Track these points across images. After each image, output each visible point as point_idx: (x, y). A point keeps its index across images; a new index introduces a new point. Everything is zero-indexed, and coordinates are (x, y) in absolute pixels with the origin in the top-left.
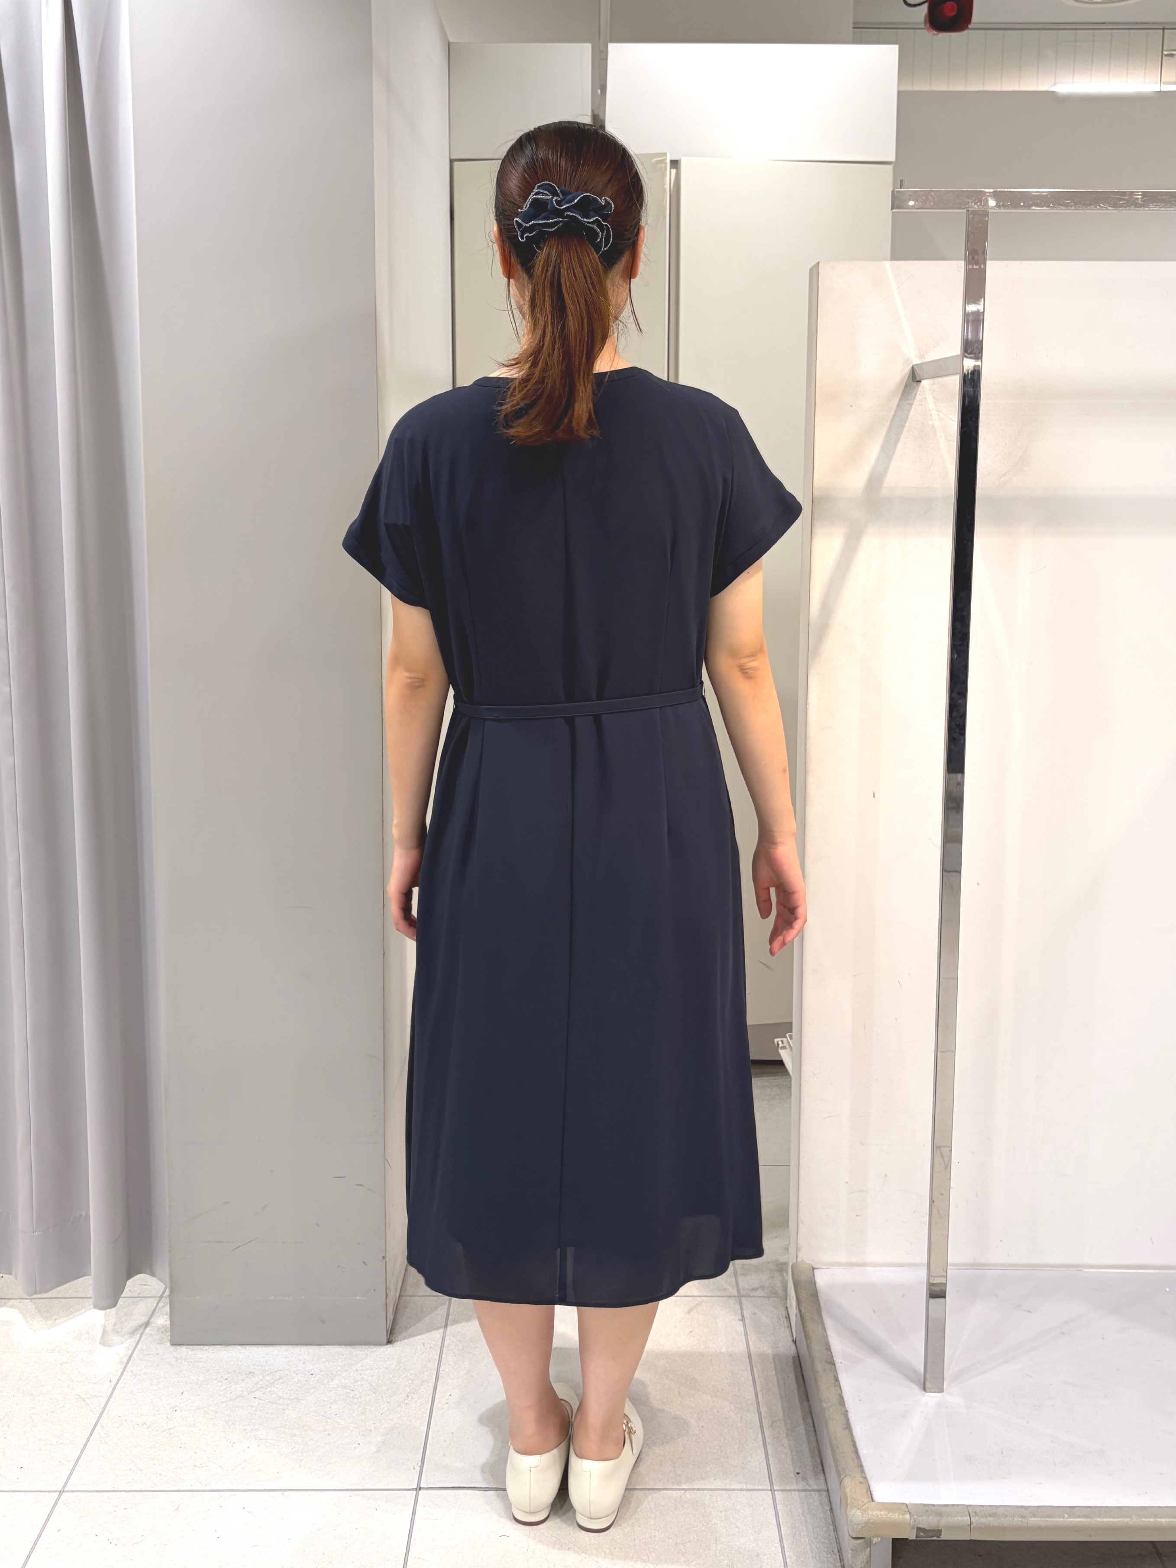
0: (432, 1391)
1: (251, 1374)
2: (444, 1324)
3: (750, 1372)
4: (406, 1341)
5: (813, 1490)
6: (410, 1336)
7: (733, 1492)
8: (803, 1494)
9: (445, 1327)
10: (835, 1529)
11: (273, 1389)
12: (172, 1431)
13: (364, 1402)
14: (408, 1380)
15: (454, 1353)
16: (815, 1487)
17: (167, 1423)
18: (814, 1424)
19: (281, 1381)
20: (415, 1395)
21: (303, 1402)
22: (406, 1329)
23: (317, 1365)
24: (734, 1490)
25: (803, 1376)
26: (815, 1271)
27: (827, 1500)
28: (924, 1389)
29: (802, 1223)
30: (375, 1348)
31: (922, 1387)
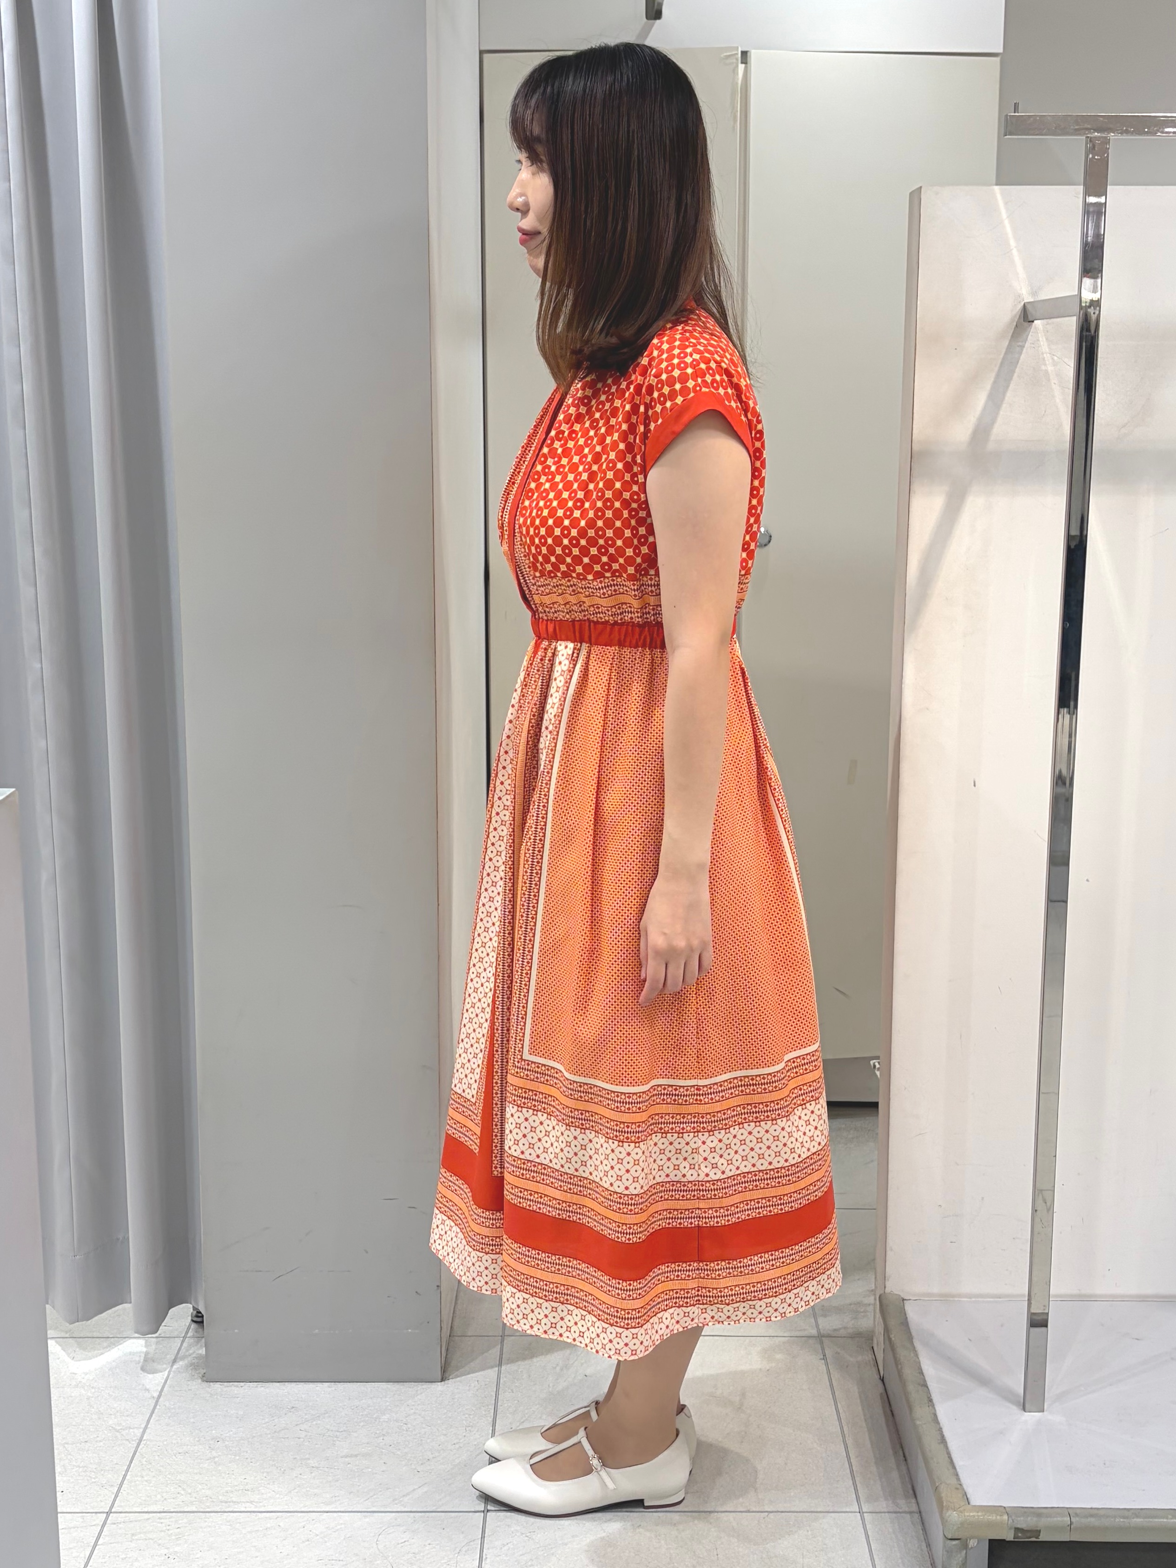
0: (492, 1425)
1: (294, 1409)
2: (498, 1363)
3: (834, 1407)
4: (459, 1379)
5: (905, 1512)
6: (465, 1374)
7: (818, 1514)
8: (894, 1515)
9: (499, 1366)
10: (928, 1545)
11: (319, 1422)
12: (217, 1459)
13: (419, 1435)
14: (464, 1415)
15: (512, 1390)
16: (907, 1509)
17: (211, 1452)
18: (904, 1454)
19: (326, 1415)
20: (474, 1428)
21: (355, 1434)
22: (457, 1368)
23: (363, 1401)
24: (820, 1512)
25: (892, 1411)
26: (905, 1302)
27: (919, 1521)
28: (1024, 1409)
29: (892, 1250)
30: (425, 1386)
31: (1021, 1407)
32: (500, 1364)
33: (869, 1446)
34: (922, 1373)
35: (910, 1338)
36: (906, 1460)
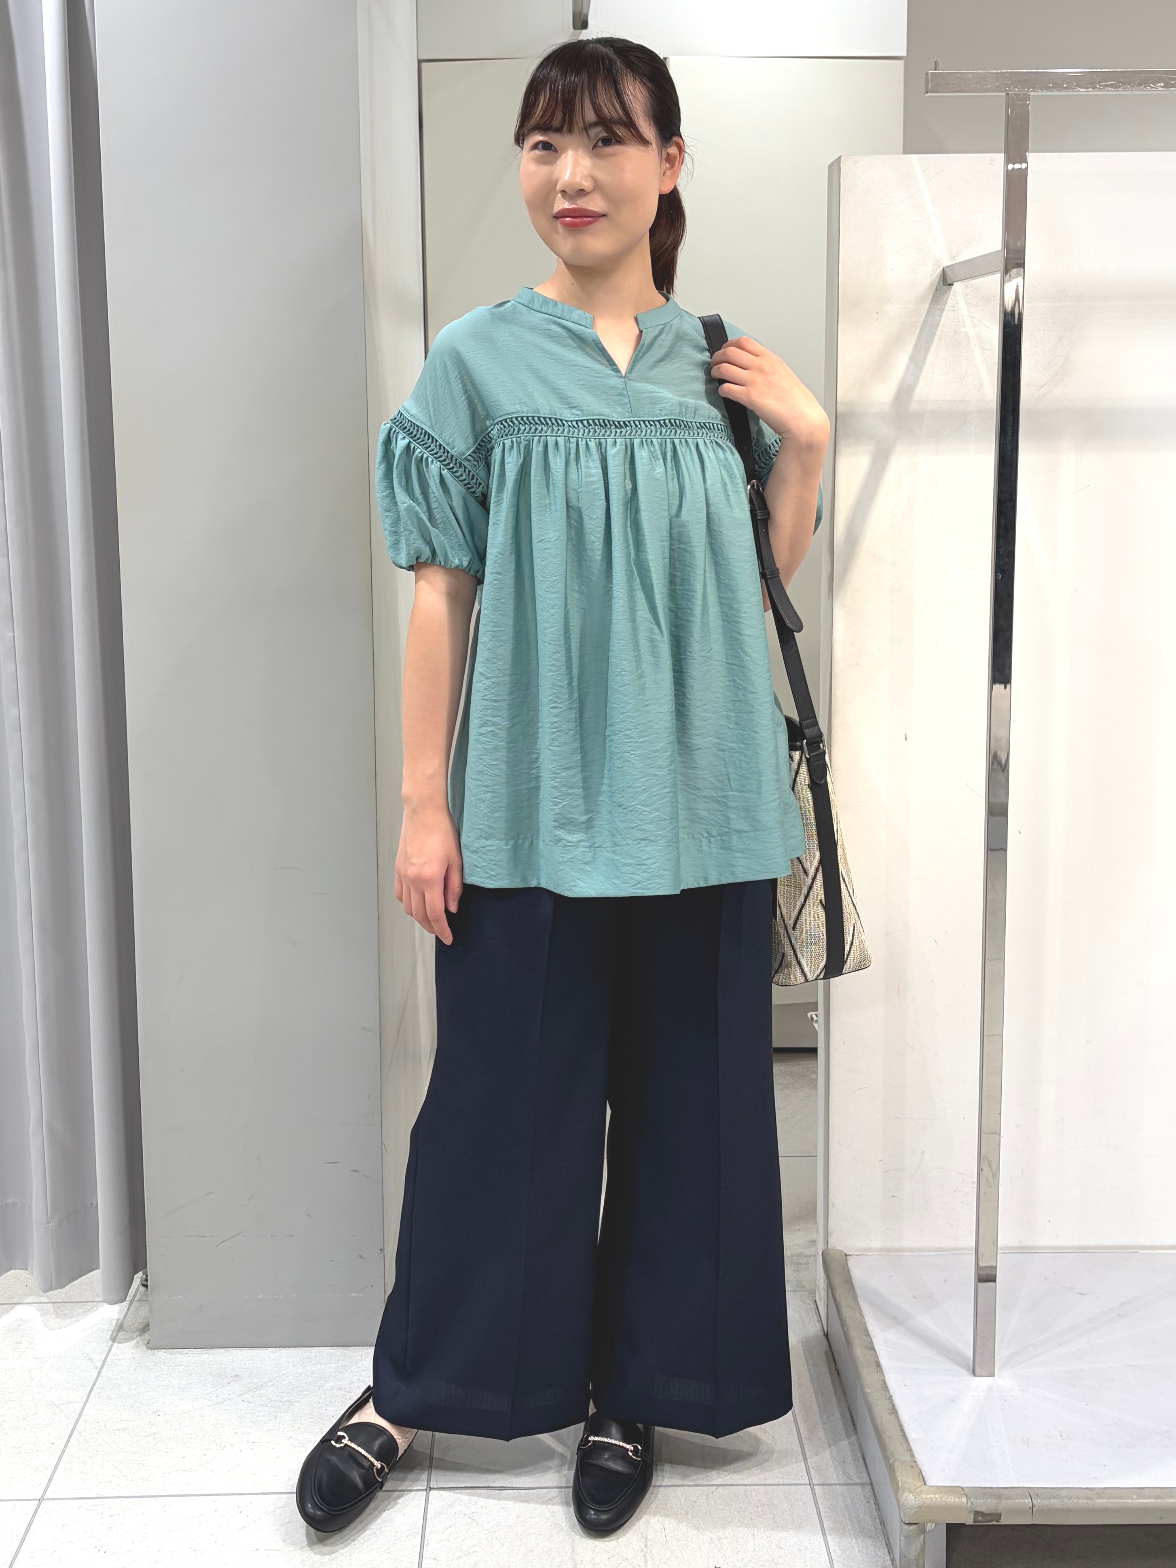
1: (237, 1377)
5: (856, 1484)
7: (768, 1487)
8: (845, 1487)
10: (882, 1523)
11: (262, 1391)
12: (156, 1436)
16: (858, 1481)
17: (150, 1428)
18: (852, 1417)
19: (270, 1384)
21: (298, 1405)
23: (308, 1367)
24: (770, 1485)
25: (837, 1370)
26: (848, 1257)
27: (869, 1493)
28: (974, 1374)
29: (833, 1205)
31: (971, 1371)
33: (816, 1409)
34: (867, 1334)
35: (855, 1297)
36: (854, 1425)
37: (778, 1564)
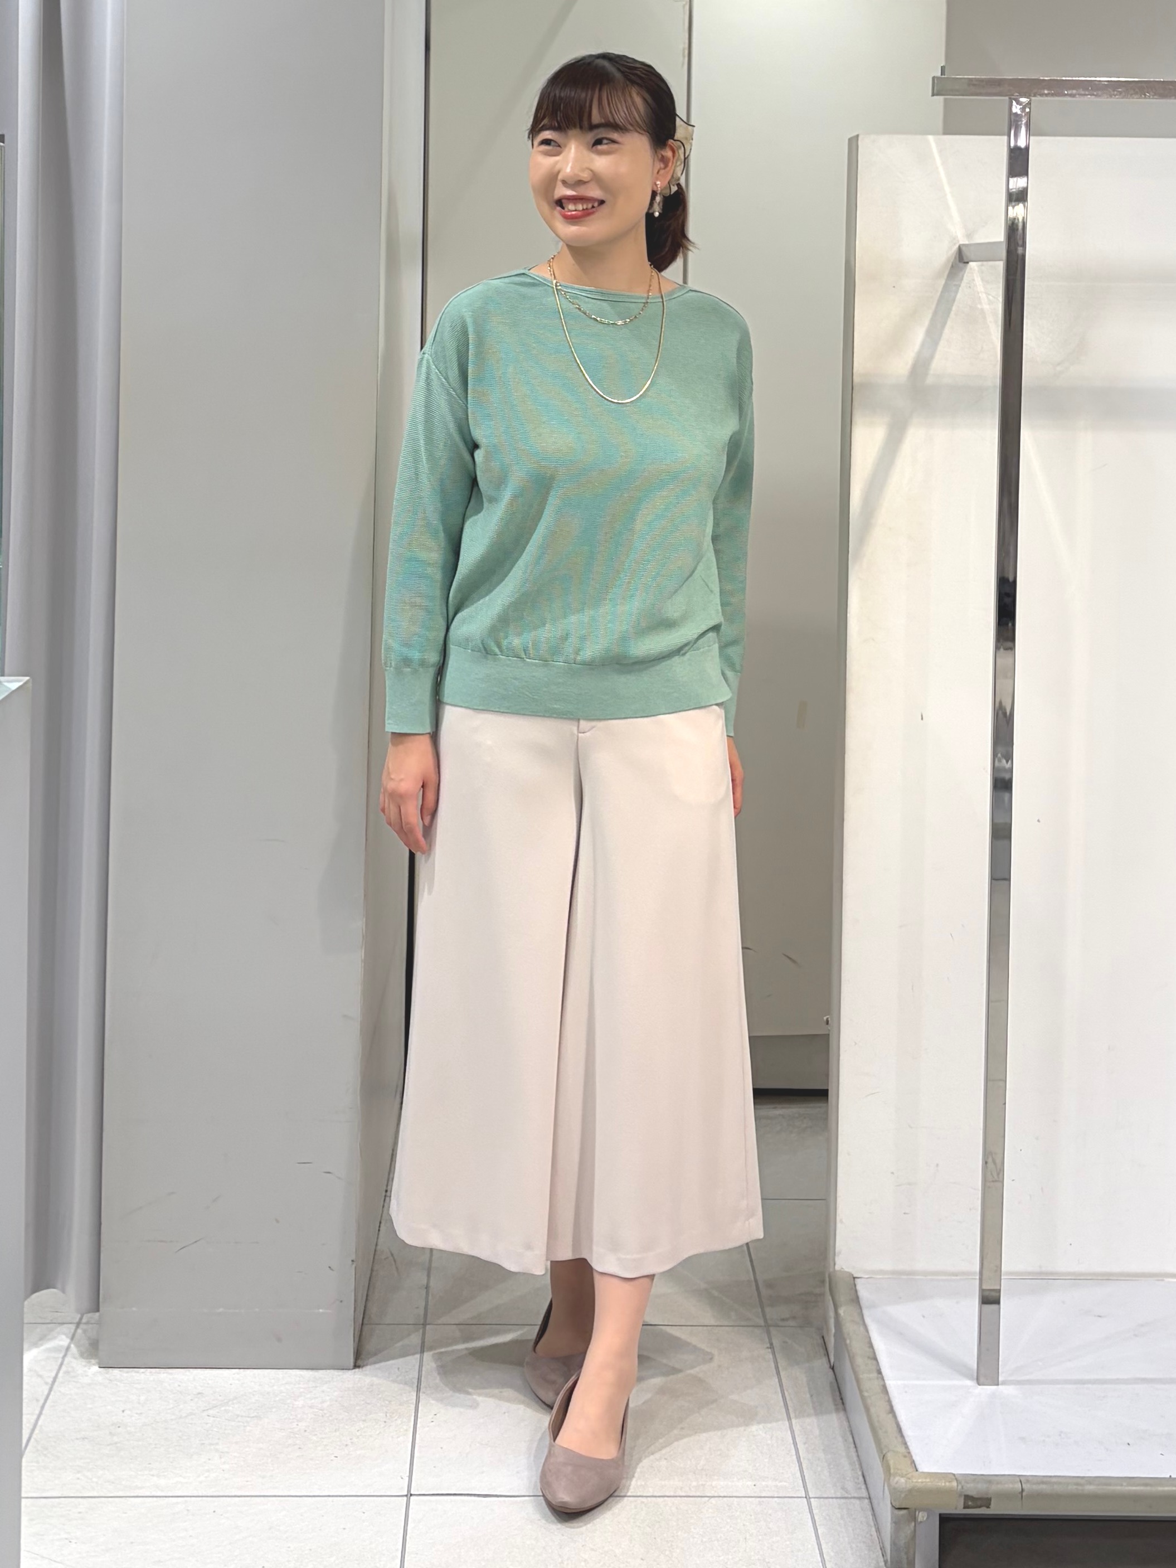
0: (414, 1411)
1: (200, 1395)
2: (419, 1351)
4: (377, 1366)
5: (854, 1498)
6: (380, 1361)
7: (762, 1499)
8: (843, 1500)
9: (421, 1353)
11: (227, 1408)
12: (119, 1445)
14: (382, 1401)
15: (434, 1376)
16: (856, 1495)
17: (111, 1438)
19: (235, 1401)
20: (394, 1415)
21: (267, 1420)
22: (372, 1355)
23: (275, 1387)
24: (765, 1497)
26: (856, 1280)
27: (868, 1506)
28: (978, 1383)
30: (340, 1372)
31: (975, 1381)
32: (422, 1352)
35: (861, 1313)
36: (856, 1447)
37: (769, 1562)
